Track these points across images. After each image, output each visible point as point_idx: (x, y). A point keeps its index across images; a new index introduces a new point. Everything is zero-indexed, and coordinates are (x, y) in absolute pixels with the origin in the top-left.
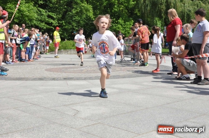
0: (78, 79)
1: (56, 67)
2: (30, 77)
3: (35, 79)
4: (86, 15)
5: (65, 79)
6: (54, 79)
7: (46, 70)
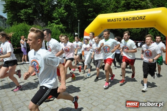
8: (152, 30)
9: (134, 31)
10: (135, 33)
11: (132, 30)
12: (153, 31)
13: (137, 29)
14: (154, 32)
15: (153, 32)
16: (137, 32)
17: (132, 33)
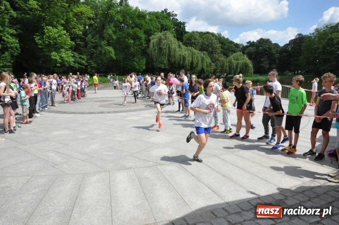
0: (121, 112)
1: (102, 103)
2: (95, 111)
3: (99, 113)
4: (109, 55)
5: (114, 112)
6: (109, 112)
7: (99, 106)
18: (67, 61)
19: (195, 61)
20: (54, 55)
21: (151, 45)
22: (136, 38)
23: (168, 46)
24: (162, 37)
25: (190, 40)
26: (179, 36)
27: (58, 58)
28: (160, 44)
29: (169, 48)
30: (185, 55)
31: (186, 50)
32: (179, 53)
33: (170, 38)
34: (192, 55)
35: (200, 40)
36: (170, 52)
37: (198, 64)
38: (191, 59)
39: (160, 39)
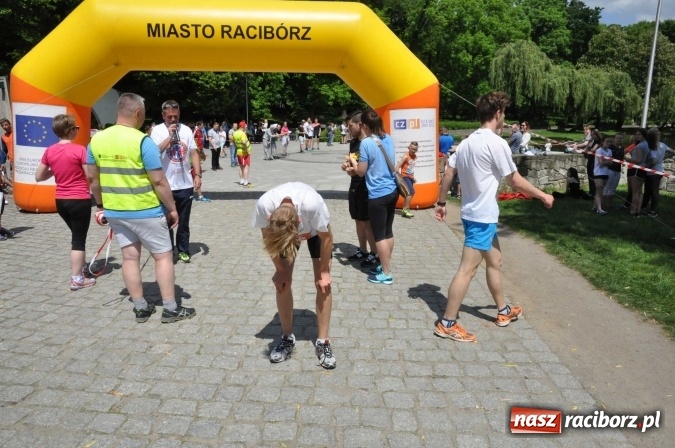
8: (260, 78)
9: (207, 83)
10: (212, 90)
11: (198, 79)
12: (262, 85)
13: (216, 73)
14: (267, 88)
15: (263, 89)
16: (219, 86)
17: (199, 90)
18: (342, 98)
19: (578, 96)
20: (325, 89)
21: (493, 67)
22: (477, 50)
23: (521, 69)
24: (513, 51)
25: (604, 48)
26: (579, 41)
27: (330, 93)
28: (507, 67)
29: (524, 72)
30: (555, 84)
31: (560, 75)
32: (543, 81)
33: (527, 54)
34: (570, 85)
35: (628, 47)
36: (525, 79)
37: (583, 101)
38: (568, 91)
39: (509, 56)
